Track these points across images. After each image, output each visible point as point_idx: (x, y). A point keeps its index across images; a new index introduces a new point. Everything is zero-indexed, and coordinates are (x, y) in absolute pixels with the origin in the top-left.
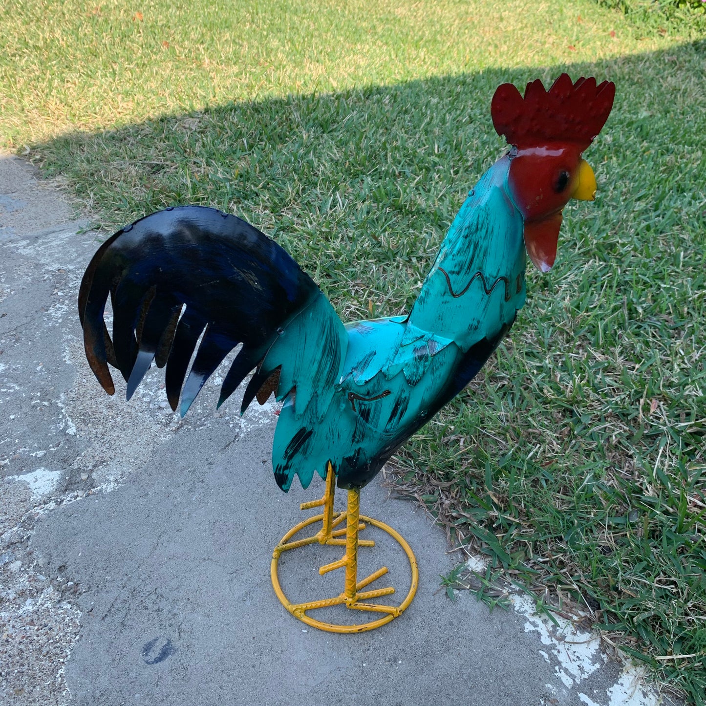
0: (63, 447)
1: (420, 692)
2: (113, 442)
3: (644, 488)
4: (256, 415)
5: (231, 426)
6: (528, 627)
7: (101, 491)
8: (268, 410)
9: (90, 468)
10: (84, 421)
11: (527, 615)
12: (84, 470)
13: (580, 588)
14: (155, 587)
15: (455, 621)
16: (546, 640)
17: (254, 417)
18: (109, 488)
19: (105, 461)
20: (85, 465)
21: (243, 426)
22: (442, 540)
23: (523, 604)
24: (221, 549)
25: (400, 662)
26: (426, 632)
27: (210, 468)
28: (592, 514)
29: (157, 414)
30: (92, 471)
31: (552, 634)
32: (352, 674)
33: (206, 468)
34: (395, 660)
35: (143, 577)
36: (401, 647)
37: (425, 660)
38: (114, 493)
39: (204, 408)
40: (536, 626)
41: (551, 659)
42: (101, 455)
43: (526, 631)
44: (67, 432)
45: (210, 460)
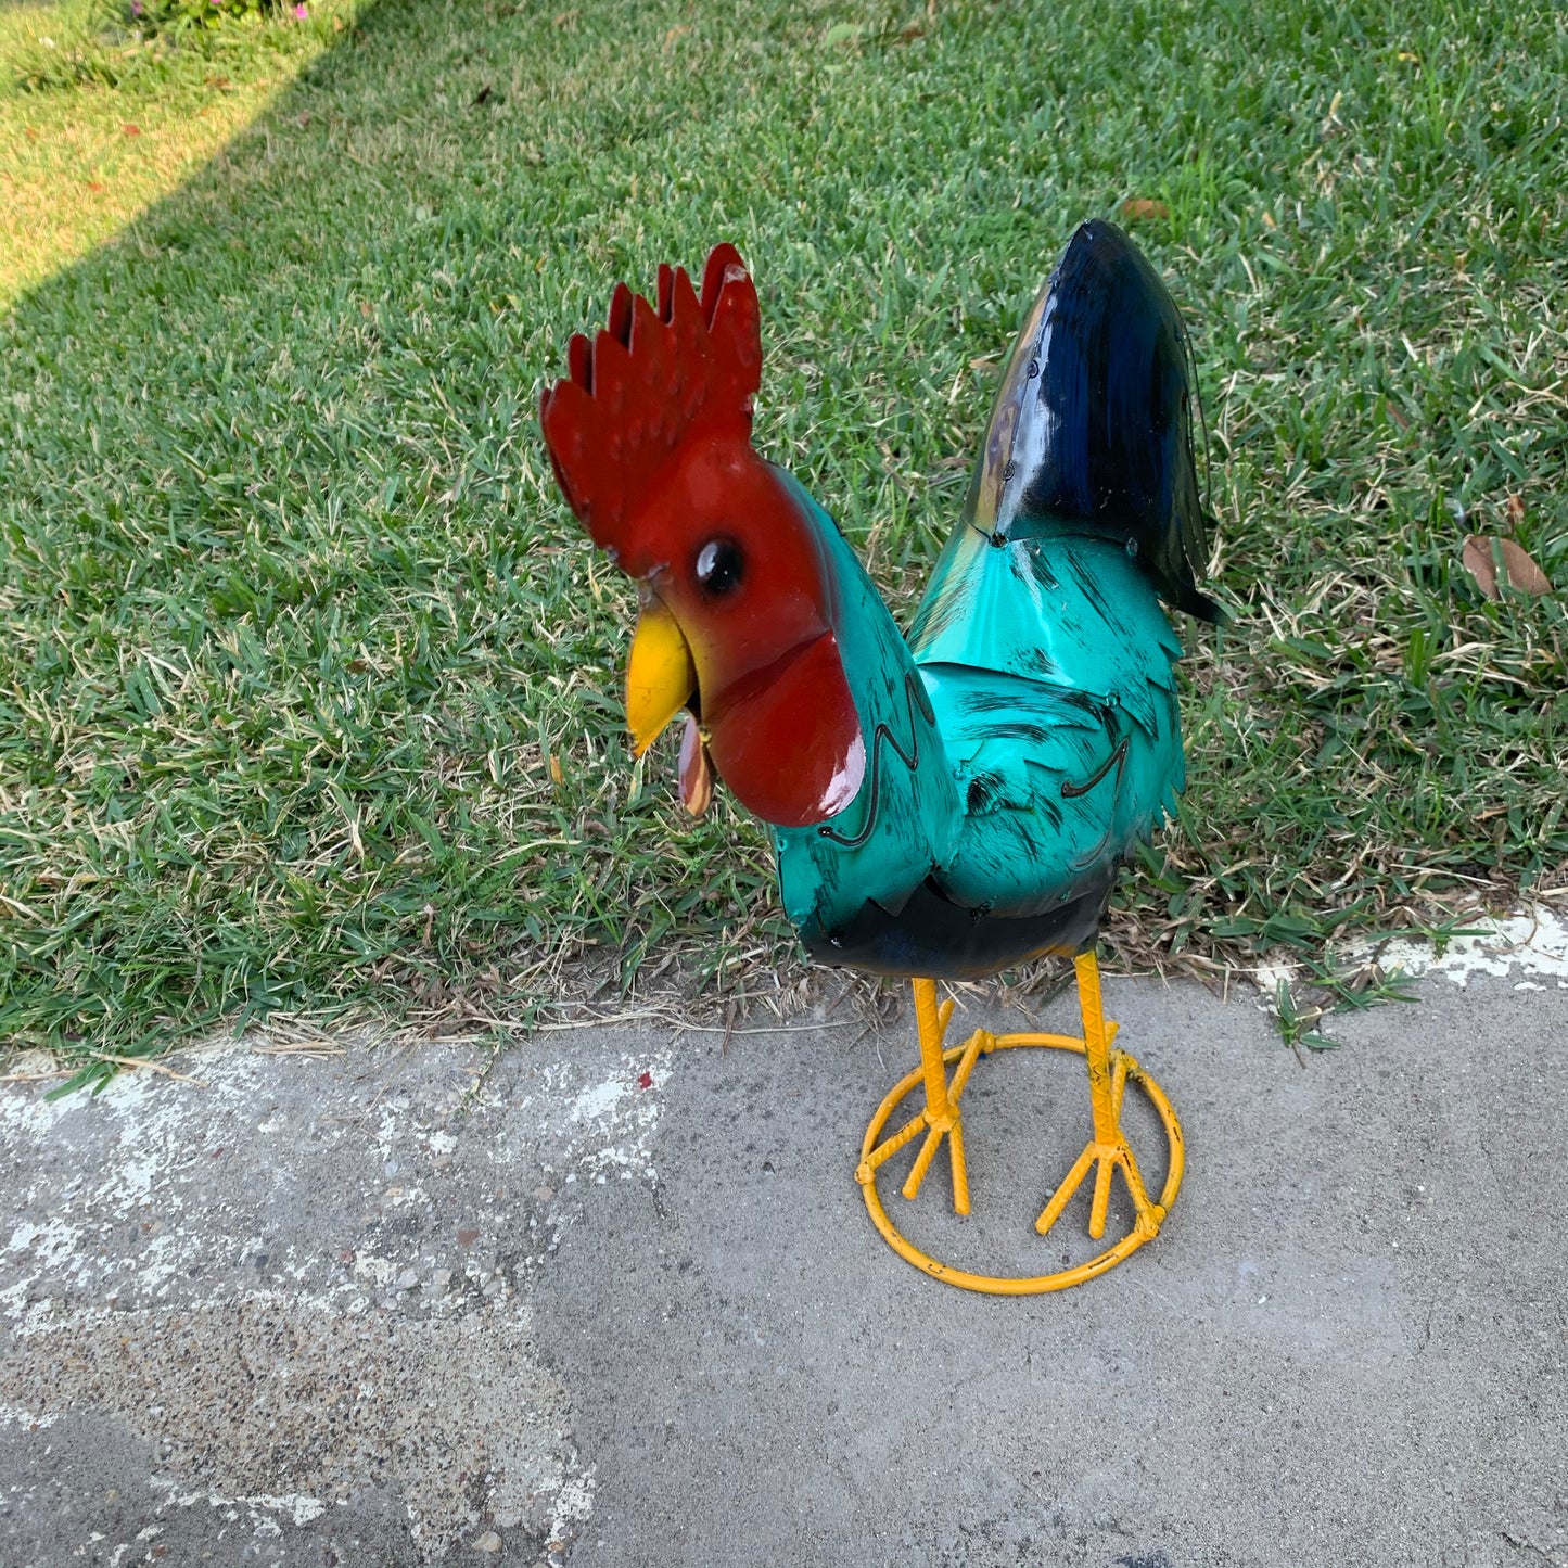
0: (349, 1552)
1: (1505, 1192)
2: (434, 1433)
3: (1300, 680)
4: (616, 1120)
5: (602, 1180)
6: (1459, 977)
7: (571, 1522)
8: (622, 1093)
9: (474, 1517)
10: (302, 1468)
11: (1431, 966)
12: (466, 1534)
13: (1432, 866)
14: (955, 1527)
15: (1381, 1067)
16: (1499, 969)
17: (617, 1127)
18: (578, 1500)
19: (482, 1477)
20: (455, 1525)
21: (624, 1160)
22: (1192, 992)
23: (1403, 958)
24: (948, 1352)
25: (1421, 1189)
26: (1378, 1119)
27: (697, 1273)
28: (1302, 767)
29: (423, 1306)
30: (487, 1519)
31: (1490, 954)
32: (1407, 1273)
33: (691, 1281)
34: (1412, 1194)
35: (908, 1539)
36: (1389, 1171)
37: (1438, 1149)
38: (603, 1497)
39: (499, 1206)
40: (1461, 966)
41: (1541, 983)
42: (454, 1476)
43: (1463, 984)
44: (299, 1522)
45: (674, 1262)
